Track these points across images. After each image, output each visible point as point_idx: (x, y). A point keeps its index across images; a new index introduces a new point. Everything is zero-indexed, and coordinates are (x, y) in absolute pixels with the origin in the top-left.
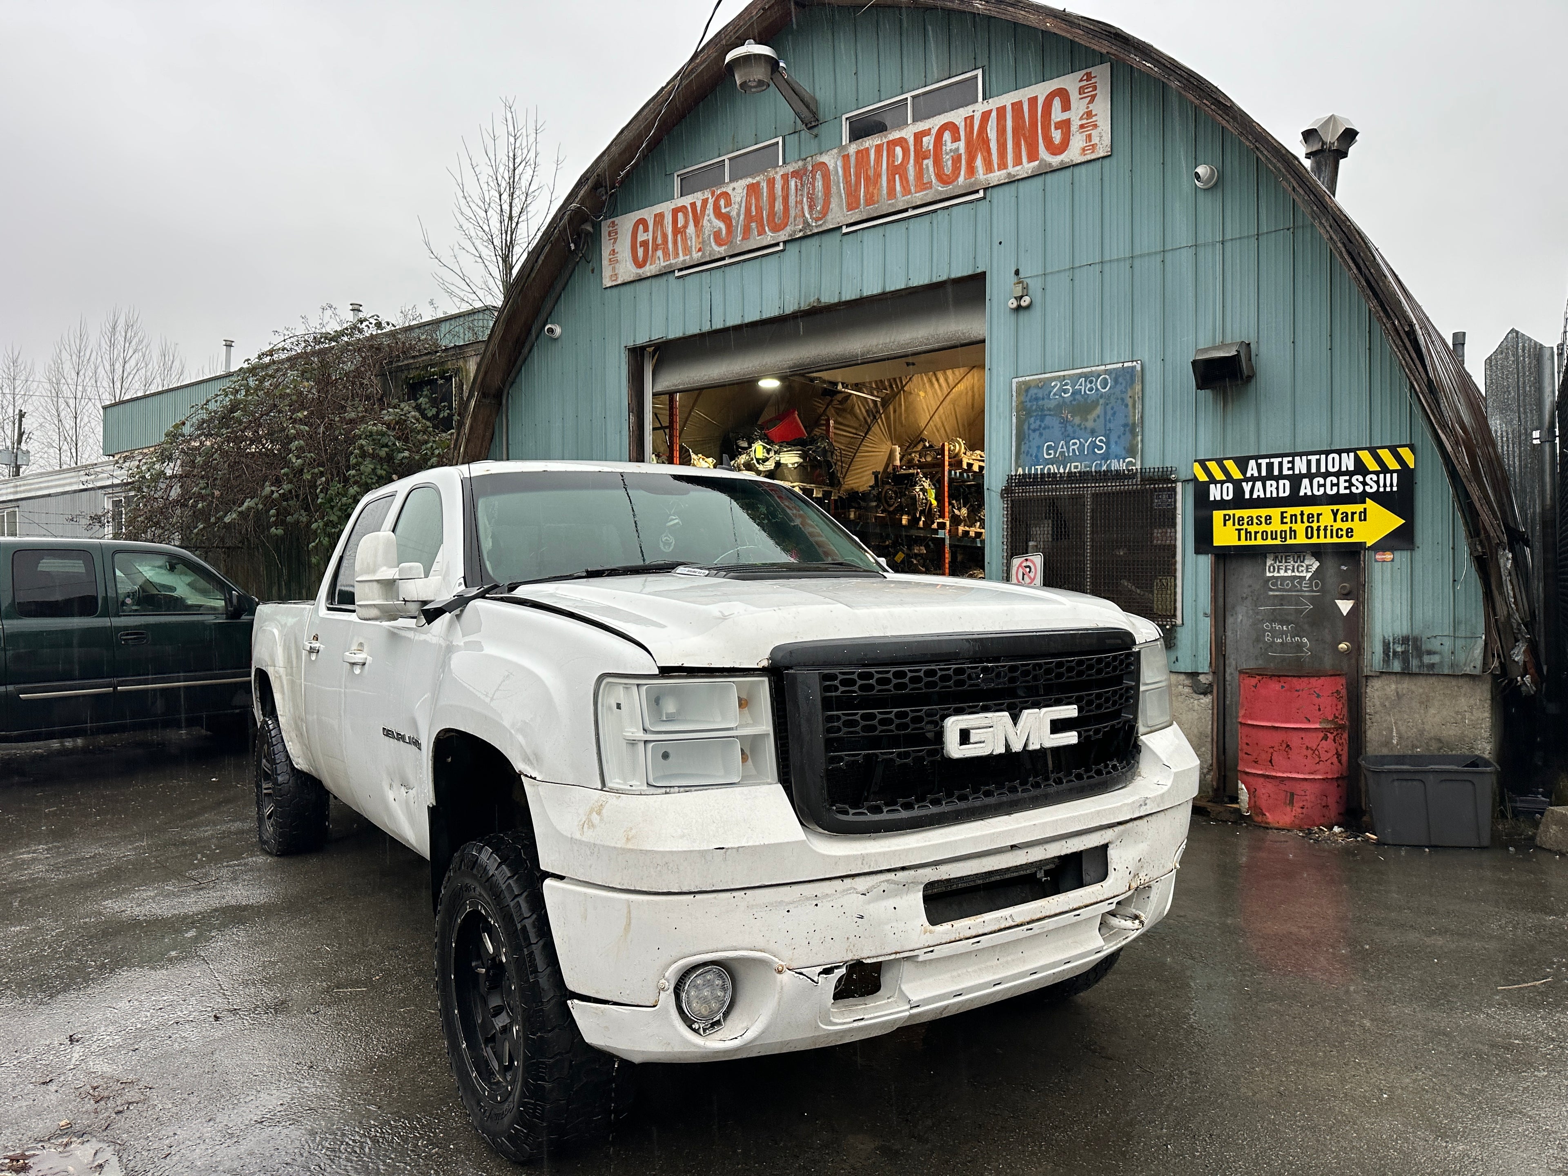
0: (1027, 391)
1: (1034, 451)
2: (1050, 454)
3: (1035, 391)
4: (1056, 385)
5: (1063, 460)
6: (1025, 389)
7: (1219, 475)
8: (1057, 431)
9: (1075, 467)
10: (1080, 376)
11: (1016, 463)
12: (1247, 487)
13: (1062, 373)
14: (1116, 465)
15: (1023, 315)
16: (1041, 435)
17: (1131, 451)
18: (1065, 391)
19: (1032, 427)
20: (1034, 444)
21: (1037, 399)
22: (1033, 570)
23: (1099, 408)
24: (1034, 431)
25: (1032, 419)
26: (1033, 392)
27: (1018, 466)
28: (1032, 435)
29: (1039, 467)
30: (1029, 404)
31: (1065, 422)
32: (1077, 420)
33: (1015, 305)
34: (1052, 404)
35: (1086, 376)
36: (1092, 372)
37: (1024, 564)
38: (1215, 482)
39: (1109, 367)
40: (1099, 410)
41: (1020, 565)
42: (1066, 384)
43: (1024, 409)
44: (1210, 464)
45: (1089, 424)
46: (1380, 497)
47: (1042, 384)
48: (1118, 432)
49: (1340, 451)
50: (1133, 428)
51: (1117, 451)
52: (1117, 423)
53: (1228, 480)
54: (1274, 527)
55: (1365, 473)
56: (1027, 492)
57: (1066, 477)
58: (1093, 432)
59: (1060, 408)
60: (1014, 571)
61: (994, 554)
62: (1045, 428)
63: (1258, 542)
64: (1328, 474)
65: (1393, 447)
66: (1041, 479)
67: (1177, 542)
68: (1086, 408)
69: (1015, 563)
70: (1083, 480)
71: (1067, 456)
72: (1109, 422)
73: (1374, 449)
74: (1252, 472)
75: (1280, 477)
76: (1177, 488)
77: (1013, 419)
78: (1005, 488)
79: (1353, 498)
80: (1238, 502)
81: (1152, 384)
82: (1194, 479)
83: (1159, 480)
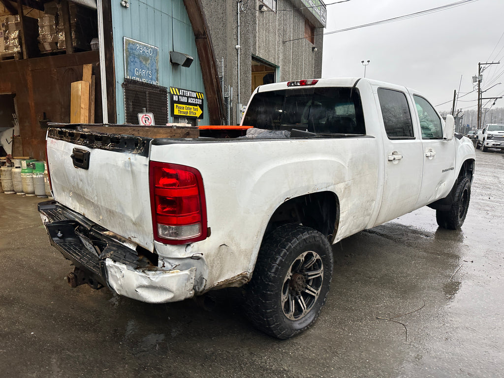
0: (129, 44)
1: (132, 70)
2: (137, 73)
3: (132, 45)
4: (138, 46)
5: (140, 77)
6: (128, 43)
7: (175, 94)
8: (138, 64)
9: (144, 80)
10: (145, 46)
12: (180, 97)
13: (141, 43)
14: (154, 83)
15: (124, 9)
16: (134, 64)
17: (157, 79)
18: (141, 50)
19: (131, 60)
20: (133, 67)
21: (132, 49)
22: (149, 119)
23: (150, 60)
24: (132, 62)
25: (131, 57)
26: (131, 45)
27: (127, 75)
28: (132, 64)
29: (134, 77)
30: (130, 50)
31: (140, 61)
32: (144, 63)
33: (125, 5)
34: (137, 53)
35: (146, 47)
37: (145, 117)
38: (175, 95)
39: (152, 46)
40: (149, 61)
41: (143, 117)
42: (141, 47)
43: (128, 51)
44: (173, 89)
45: (147, 66)
46: (199, 105)
47: (134, 44)
48: (154, 71)
49: (194, 92)
50: (157, 71)
51: (154, 78)
52: (154, 68)
53: (177, 95)
54: (185, 110)
55: (197, 99)
56: (131, 86)
57: (142, 84)
58: (148, 69)
59: (139, 55)
60: (140, 119)
61: (120, 111)
62: (136, 62)
63: (182, 114)
64: (192, 98)
65: (201, 93)
66: (135, 82)
67: (168, 112)
68: (146, 59)
69: (140, 116)
70: (146, 86)
71: (142, 75)
72: (152, 66)
73: (198, 93)
74: (181, 93)
75: (185, 96)
76: (168, 95)
77: (125, 54)
78: (123, 83)
79: (196, 105)
80: (179, 102)
81: (160, 57)
82: (170, 93)
83: (163, 91)
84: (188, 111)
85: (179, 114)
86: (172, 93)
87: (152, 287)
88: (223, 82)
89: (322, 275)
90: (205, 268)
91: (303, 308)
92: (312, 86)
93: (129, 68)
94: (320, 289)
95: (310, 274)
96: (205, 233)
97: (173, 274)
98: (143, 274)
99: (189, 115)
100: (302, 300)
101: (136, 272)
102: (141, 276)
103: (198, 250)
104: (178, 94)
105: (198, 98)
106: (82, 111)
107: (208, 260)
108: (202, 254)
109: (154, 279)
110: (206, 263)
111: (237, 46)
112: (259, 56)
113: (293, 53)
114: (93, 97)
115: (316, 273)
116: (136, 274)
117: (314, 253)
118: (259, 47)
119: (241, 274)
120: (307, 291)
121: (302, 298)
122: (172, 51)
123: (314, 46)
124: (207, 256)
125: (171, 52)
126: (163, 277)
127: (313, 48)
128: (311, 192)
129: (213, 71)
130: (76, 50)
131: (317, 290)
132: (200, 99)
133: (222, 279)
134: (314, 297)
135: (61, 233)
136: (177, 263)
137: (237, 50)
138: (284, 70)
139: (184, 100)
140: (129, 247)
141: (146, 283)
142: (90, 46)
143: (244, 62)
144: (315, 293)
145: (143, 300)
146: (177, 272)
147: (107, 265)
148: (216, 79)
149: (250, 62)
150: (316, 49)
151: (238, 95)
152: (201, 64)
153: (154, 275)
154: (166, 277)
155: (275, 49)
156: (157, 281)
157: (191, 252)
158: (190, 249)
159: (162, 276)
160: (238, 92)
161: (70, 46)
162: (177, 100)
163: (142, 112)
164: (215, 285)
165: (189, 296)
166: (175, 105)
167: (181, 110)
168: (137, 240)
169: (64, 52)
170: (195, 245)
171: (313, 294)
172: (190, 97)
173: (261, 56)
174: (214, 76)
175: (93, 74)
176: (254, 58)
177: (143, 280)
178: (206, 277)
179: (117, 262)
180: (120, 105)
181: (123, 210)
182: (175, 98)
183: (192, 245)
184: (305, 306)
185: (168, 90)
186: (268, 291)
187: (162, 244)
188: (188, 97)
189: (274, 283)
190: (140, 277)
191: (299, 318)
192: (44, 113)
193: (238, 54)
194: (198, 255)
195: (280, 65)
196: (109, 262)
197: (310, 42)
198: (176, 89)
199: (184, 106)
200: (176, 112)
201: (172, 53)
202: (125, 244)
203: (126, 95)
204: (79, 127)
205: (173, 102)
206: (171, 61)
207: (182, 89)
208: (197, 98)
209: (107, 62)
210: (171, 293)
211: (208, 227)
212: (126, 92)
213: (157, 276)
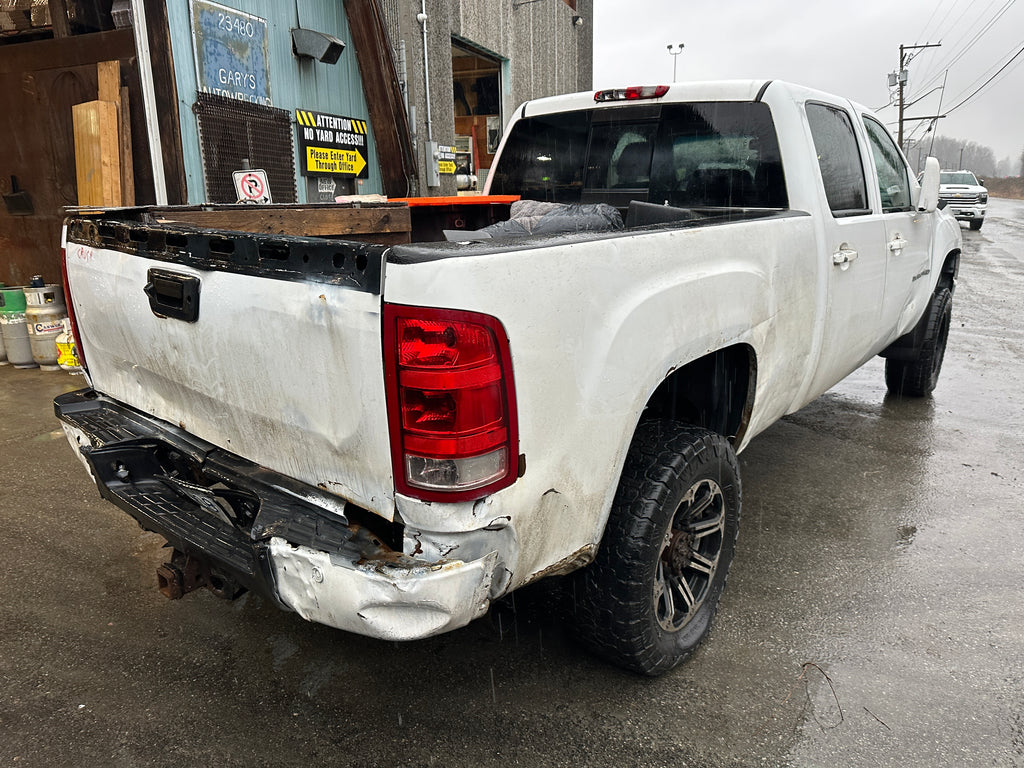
0: (202, 12)
1: (213, 74)
2: (223, 80)
3: (209, 16)
4: (221, 17)
5: (231, 87)
6: (199, 9)
7: (308, 124)
8: (225, 60)
9: (240, 96)
10: (237, 16)
11: (201, 82)
12: (318, 132)
13: (227, 9)
14: (263, 102)
16: (216, 59)
17: (268, 93)
18: (228, 26)
19: (209, 49)
20: (213, 65)
21: (210, 24)
22: (259, 183)
23: (249, 50)
24: (211, 54)
25: (208, 43)
26: (206, 15)
27: (203, 85)
28: (212, 58)
29: (219, 90)
30: (205, 27)
31: (229, 53)
32: (237, 56)
34: (220, 34)
35: (240, 18)
36: (242, 16)
37: (248, 179)
38: (307, 126)
39: (251, 17)
40: (249, 52)
41: (244, 179)
42: (228, 19)
43: (201, 29)
44: (303, 113)
45: (245, 62)
46: (359, 148)
47: (213, 11)
48: (260, 74)
49: (347, 118)
50: (266, 73)
51: (261, 89)
52: (259, 67)
53: (311, 126)
54: (330, 161)
55: (355, 134)
56: (213, 111)
57: (236, 104)
58: (247, 69)
59: (226, 39)
60: (238, 184)
61: (193, 167)
62: (219, 54)
63: (324, 170)
64: (343, 132)
65: (361, 121)
66: (219, 101)
67: (294, 167)
68: (241, 47)
69: (238, 177)
70: (246, 110)
71: (234, 86)
72: (255, 64)
73: (355, 120)
74: (319, 123)
75: (329, 129)
76: (292, 127)
77: (194, 35)
78: (196, 104)
79: (352, 148)
80: (316, 143)
81: (271, 42)
82: (297, 122)
83: (282, 119)
84: (337, 162)
85: (319, 170)
86: (301, 123)
87: (402, 605)
88: (406, 95)
89: (722, 527)
90: (512, 547)
91: (689, 604)
92: (655, 101)
93: (205, 68)
94: (718, 557)
95: (698, 528)
96: (515, 467)
97: (450, 573)
98: (379, 577)
99: (338, 171)
100: (686, 585)
101: (357, 572)
102: (375, 581)
103: (501, 511)
104: (314, 125)
105: (357, 131)
106: (106, 171)
107: (520, 529)
108: (509, 518)
109: (406, 589)
110: (515, 536)
111: (421, 16)
112: (465, 36)
113: (534, 29)
114: (127, 138)
115: (712, 524)
116: (358, 576)
117: (711, 483)
118: (466, 17)
119: (580, 551)
120: (693, 565)
121: (684, 580)
122: (295, 27)
123: (576, 14)
124: (519, 522)
125: (293, 30)
126: (429, 582)
127: (575, 19)
128: (713, 349)
129: (385, 71)
130: (77, 28)
131: (711, 559)
132: (359, 134)
133: (542, 567)
134: (706, 576)
135: (126, 469)
136: (453, 542)
137: (421, 24)
138: (518, 67)
139: (327, 137)
140: (324, 506)
141: (385, 596)
142: (110, 17)
143: (436, 50)
144: (708, 567)
145: (378, 636)
146: (458, 566)
147: (274, 553)
148: (393, 88)
149: (448, 50)
150: (581, 21)
151: (427, 124)
152: (357, 56)
153: (407, 577)
154: (434, 581)
155: (498, 21)
156: (414, 591)
157: (487, 517)
158: (483, 509)
159: (425, 579)
160: (427, 115)
161: (61, 21)
162: (312, 139)
163: (240, 168)
164: (528, 580)
165: (478, 614)
166: (309, 149)
167: (322, 161)
168: (342, 491)
169: (48, 34)
170: (495, 499)
171: (706, 570)
172: (340, 131)
173: (470, 37)
174: (387, 82)
175: (123, 83)
176: (458, 42)
177: (379, 590)
178: (511, 566)
179: (300, 547)
180: (191, 153)
181: (303, 419)
182: (308, 134)
183: (488, 501)
184: (692, 599)
185: (293, 119)
186: (633, 579)
187: (419, 501)
188: (334, 131)
189: (644, 562)
190: (370, 584)
191: (683, 625)
192: (13, 178)
193: (422, 33)
194: (500, 521)
195: (510, 55)
196: (278, 547)
197: (567, 6)
198: (310, 114)
199: (328, 151)
200: (312, 166)
201: (296, 32)
202: (310, 499)
203: (202, 131)
204: (146, 215)
205: (304, 144)
206: (295, 50)
207: (321, 114)
208: (353, 132)
209: (155, 55)
210: (444, 615)
211: (520, 453)
212: (202, 125)
213: (414, 580)
